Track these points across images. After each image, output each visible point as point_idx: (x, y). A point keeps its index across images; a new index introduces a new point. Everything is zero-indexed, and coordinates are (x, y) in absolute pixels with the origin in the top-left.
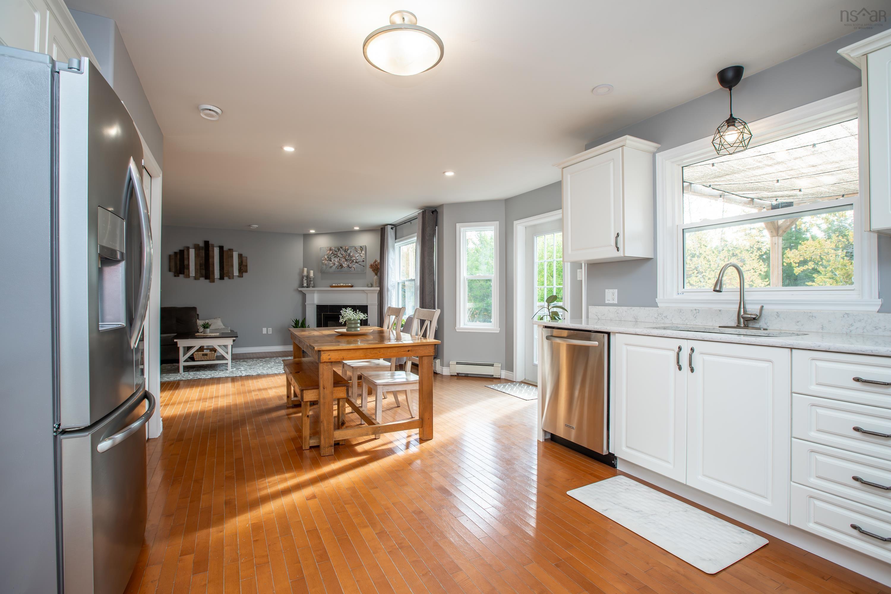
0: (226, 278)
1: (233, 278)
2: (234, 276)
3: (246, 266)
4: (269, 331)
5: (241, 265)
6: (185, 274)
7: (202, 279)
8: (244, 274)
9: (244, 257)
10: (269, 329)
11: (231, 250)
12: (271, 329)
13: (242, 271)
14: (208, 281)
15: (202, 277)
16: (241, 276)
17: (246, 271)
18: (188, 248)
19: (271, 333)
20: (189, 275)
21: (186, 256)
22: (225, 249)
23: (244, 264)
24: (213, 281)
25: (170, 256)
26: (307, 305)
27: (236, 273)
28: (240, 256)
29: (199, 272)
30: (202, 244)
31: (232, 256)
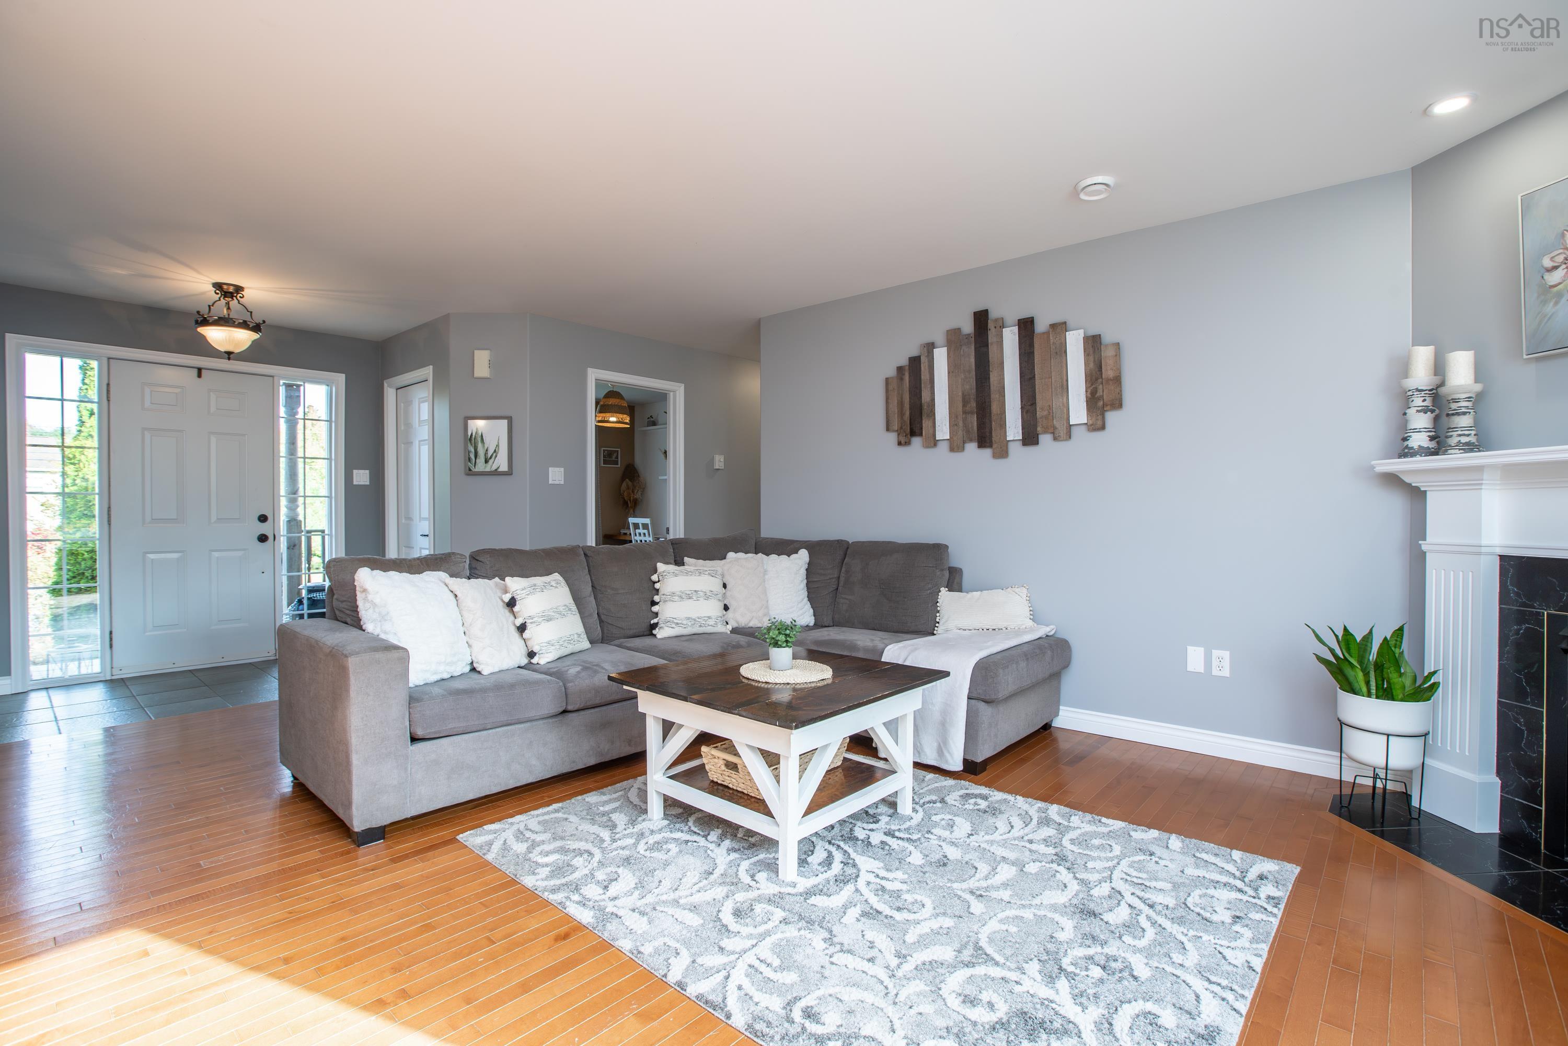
0: (1045, 439)
1: (1069, 436)
2: (1074, 430)
3: (1117, 380)
4: (1215, 663)
5: (1097, 379)
6: (924, 434)
7: (972, 447)
8: (1112, 417)
9: (1106, 346)
10: (1216, 653)
11: (1060, 328)
12: (1226, 654)
13: (1100, 403)
14: (987, 452)
15: (971, 440)
16: (1097, 424)
17: (1118, 404)
18: (930, 347)
19: (1226, 673)
20: (934, 435)
21: (925, 376)
22: (1041, 326)
23: (1108, 373)
24: (1002, 453)
25: (887, 381)
26: (1432, 551)
27: (1078, 412)
28: (1093, 343)
29: (961, 424)
30: (968, 327)
31: (1062, 351)
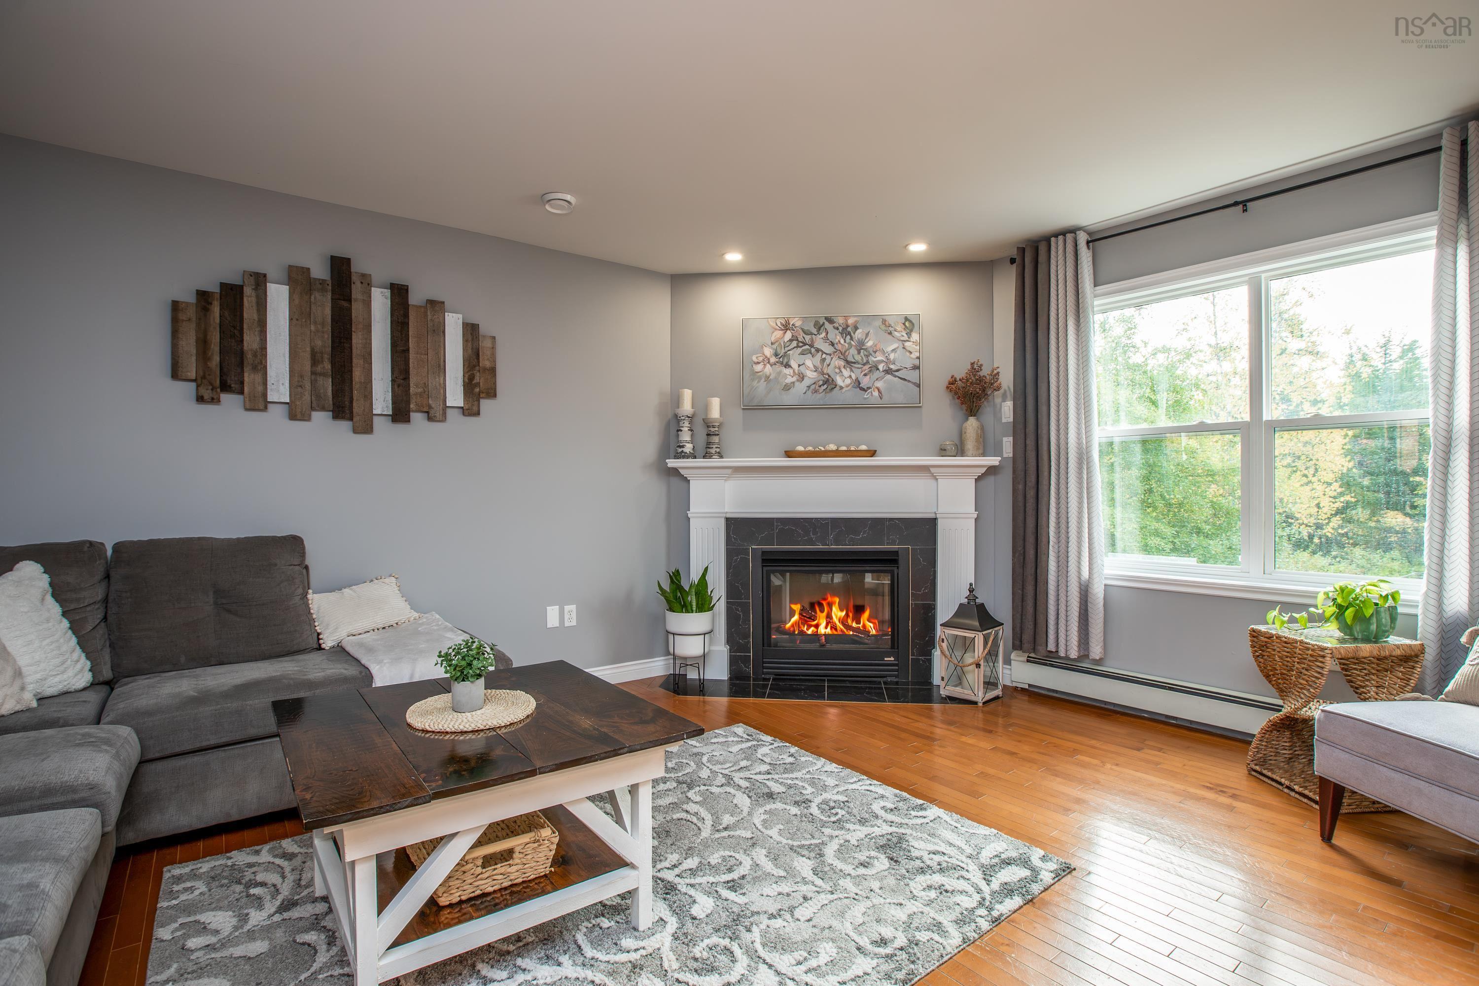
0: (417, 418)
1: (444, 419)
2: (449, 411)
3: (493, 371)
4: (566, 617)
5: (475, 366)
6: (246, 390)
7: (321, 418)
8: (486, 405)
9: (484, 336)
10: (567, 608)
11: (436, 306)
12: (573, 607)
13: (477, 390)
14: (344, 426)
15: (323, 409)
16: (471, 410)
17: (492, 394)
18: (260, 280)
19: (574, 623)
20: (265, 395)
21: (249, 313)
22: (416, 298)
23: (485, 363)
24: (366, 427)
25: (176, 306)
26: (693, 517)
27: (455, 396)
28: (471, 331)
29: (308, 386)
30: (320, 271)
31: (439, 330)
